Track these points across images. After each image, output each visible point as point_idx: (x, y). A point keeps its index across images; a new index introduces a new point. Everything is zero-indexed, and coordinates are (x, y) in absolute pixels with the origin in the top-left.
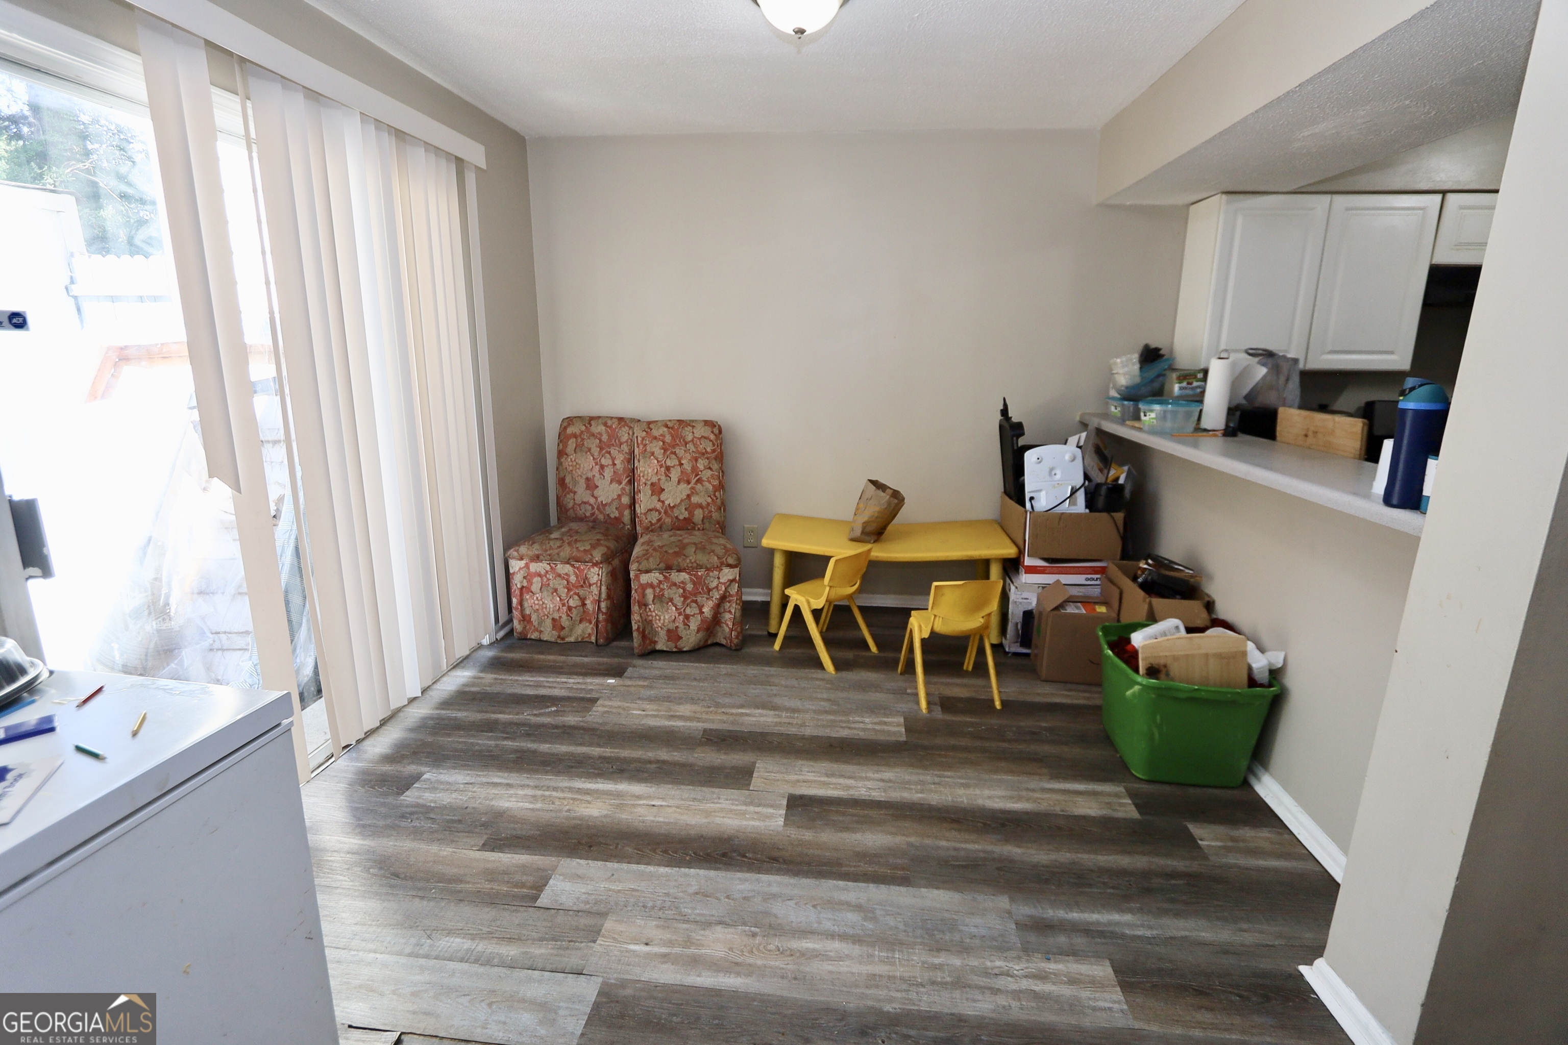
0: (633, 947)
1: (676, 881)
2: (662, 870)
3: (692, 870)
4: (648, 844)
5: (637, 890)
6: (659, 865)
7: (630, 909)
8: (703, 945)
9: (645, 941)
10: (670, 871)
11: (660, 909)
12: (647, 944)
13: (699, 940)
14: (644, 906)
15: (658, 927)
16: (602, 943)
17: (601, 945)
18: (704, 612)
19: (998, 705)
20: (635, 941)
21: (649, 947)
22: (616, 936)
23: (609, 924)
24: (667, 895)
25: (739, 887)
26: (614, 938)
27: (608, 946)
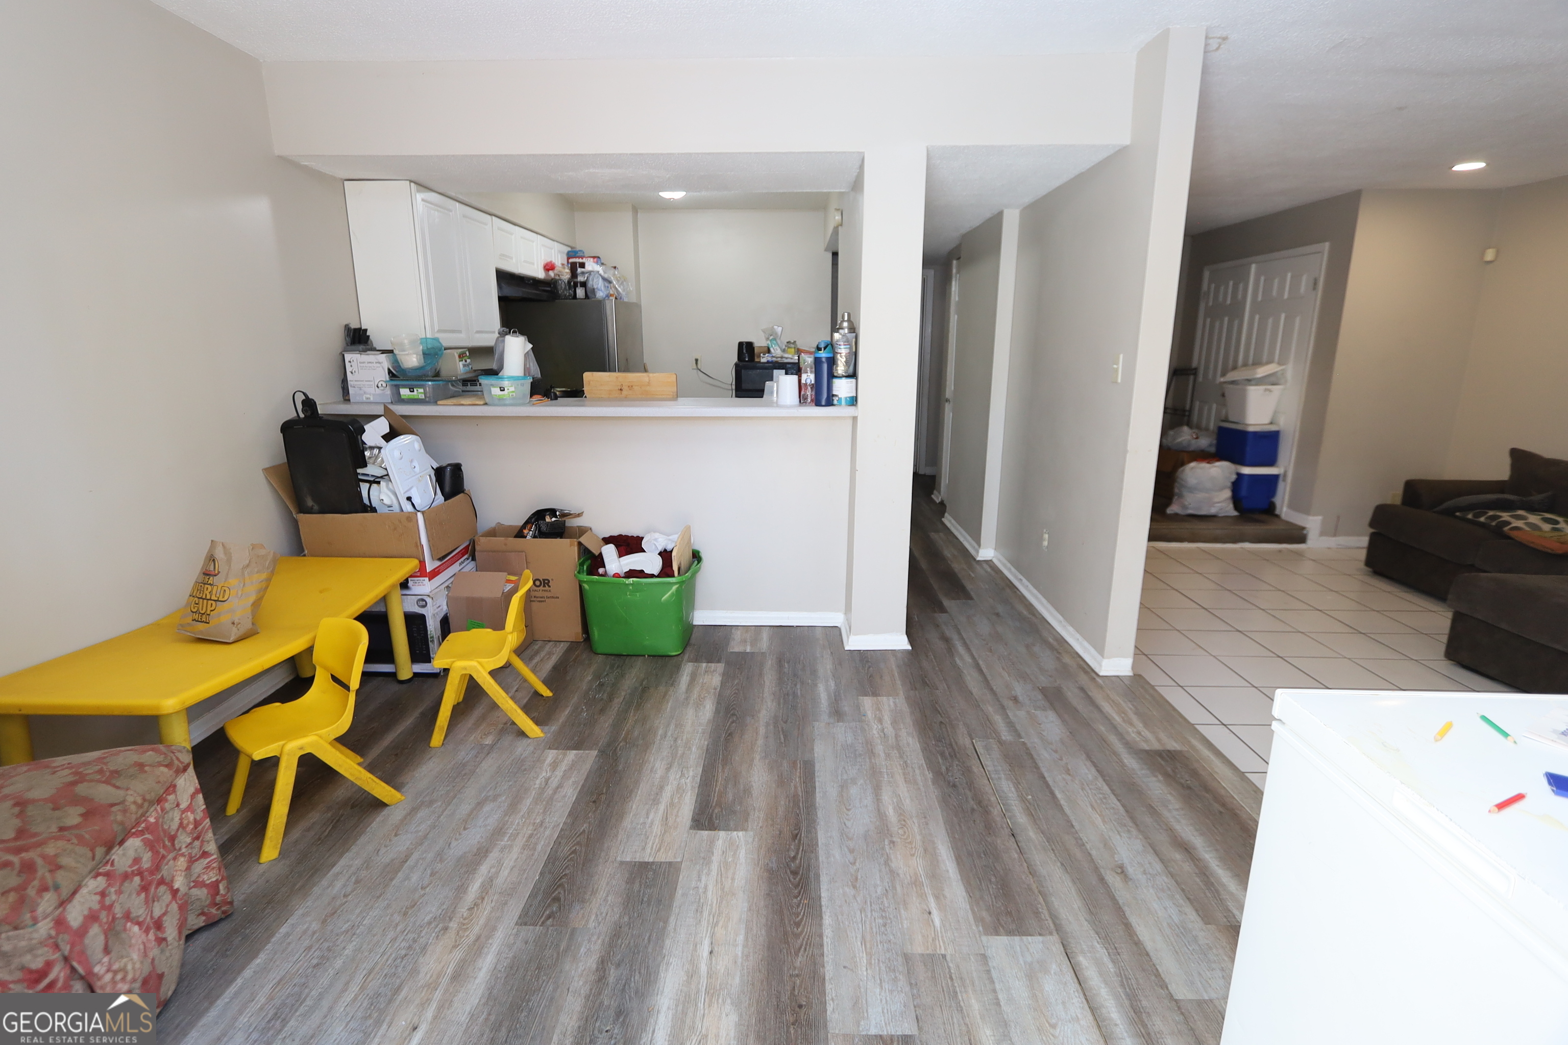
0: (937, 922)
1: (841, 906)
2: (827, 920)
3: (823, 895)
4: (787, 943)
5: (863, 937)
6: (821, 925)
7: (892, 937)
8: (916, 874)
9: (926, 916)
10: (828, 914)
11: (884, 911)
12: (930, 913)
13: (911, 877)
14: (885, 925)
15: (906, 909)
16: (943, 948)
17: (945, 949)
18: (177, 890)
19: (546, 692)
20: (930, 923)
21: (932, 911)
22: (930, 940)
23: (918, 948)
24: (862, 910)
25: (838, 856)
26: (933, 940)
27: (944, 943)
